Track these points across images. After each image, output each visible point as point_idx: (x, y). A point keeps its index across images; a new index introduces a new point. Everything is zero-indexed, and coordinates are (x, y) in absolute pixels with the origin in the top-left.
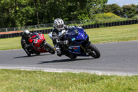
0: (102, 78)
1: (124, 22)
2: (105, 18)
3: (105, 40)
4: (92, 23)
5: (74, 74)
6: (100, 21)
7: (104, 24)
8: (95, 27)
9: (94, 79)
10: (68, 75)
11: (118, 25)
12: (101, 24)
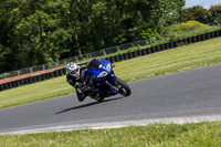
0: (184, 129)
1: (215, 32)
2: (185, 30)
3: (187, 65)
4: (164, 41)
5: (140, 128)
6: (178, 36)
7: (184, 40)
8: (170, 47)
9: (172, 132)
10: (131, 130)
11: (207, 39)
12: (179, 41)
